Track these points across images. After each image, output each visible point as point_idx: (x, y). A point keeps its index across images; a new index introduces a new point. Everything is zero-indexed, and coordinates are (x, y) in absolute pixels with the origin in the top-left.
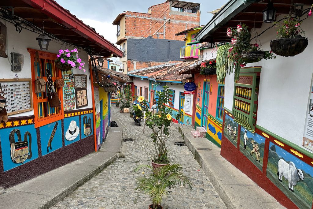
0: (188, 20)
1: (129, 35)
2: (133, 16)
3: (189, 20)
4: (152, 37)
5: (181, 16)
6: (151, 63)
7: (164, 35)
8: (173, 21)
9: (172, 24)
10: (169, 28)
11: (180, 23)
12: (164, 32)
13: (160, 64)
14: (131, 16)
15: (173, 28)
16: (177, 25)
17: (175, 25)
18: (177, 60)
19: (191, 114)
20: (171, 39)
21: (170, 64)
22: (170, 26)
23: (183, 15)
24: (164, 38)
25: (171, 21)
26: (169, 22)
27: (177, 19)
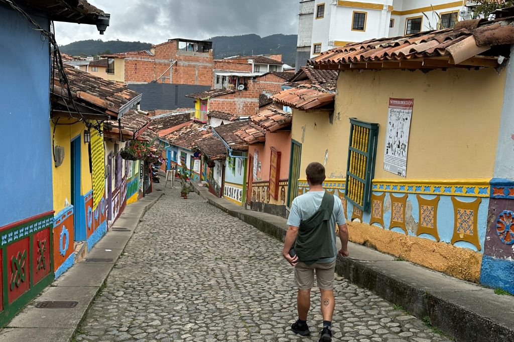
0: (198, 61)
1: (129, 80)
2: (134, 59)
3: (200, 61)
4: (156, 81)
5: (190, 56)
6: (156, 111)
7: (171, 79)
8: (181, 63)
9: (180, 66)
10: (176, 70)
11: (189, 65)
12: (171, 76)
13: (166, 113)
14: (131, 59)
15: (181, 71)
16: (186, 67)
17: (183, 67)
18: (187, 108)
19: (199, 173)
20: (178, 83)
21: (179, 112)
22: (178, 68)
23: (193, 55)
24: (171, 83)
25: (178, 63)
26: (176, 64)
27: (185, 60)
